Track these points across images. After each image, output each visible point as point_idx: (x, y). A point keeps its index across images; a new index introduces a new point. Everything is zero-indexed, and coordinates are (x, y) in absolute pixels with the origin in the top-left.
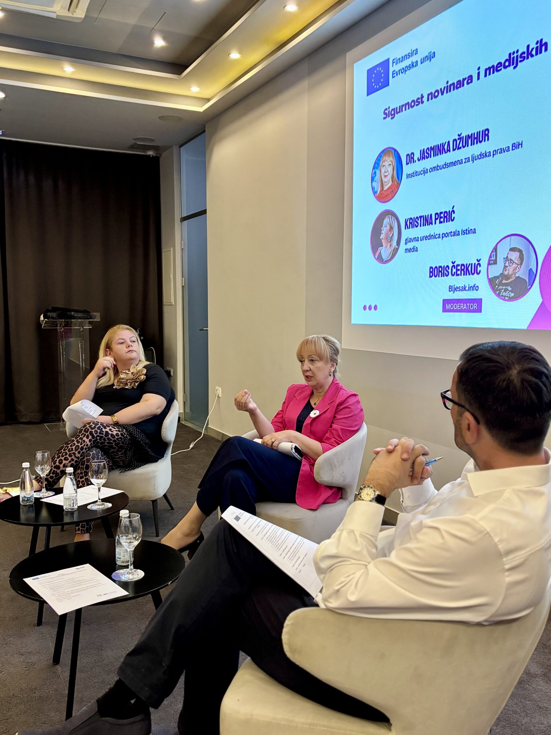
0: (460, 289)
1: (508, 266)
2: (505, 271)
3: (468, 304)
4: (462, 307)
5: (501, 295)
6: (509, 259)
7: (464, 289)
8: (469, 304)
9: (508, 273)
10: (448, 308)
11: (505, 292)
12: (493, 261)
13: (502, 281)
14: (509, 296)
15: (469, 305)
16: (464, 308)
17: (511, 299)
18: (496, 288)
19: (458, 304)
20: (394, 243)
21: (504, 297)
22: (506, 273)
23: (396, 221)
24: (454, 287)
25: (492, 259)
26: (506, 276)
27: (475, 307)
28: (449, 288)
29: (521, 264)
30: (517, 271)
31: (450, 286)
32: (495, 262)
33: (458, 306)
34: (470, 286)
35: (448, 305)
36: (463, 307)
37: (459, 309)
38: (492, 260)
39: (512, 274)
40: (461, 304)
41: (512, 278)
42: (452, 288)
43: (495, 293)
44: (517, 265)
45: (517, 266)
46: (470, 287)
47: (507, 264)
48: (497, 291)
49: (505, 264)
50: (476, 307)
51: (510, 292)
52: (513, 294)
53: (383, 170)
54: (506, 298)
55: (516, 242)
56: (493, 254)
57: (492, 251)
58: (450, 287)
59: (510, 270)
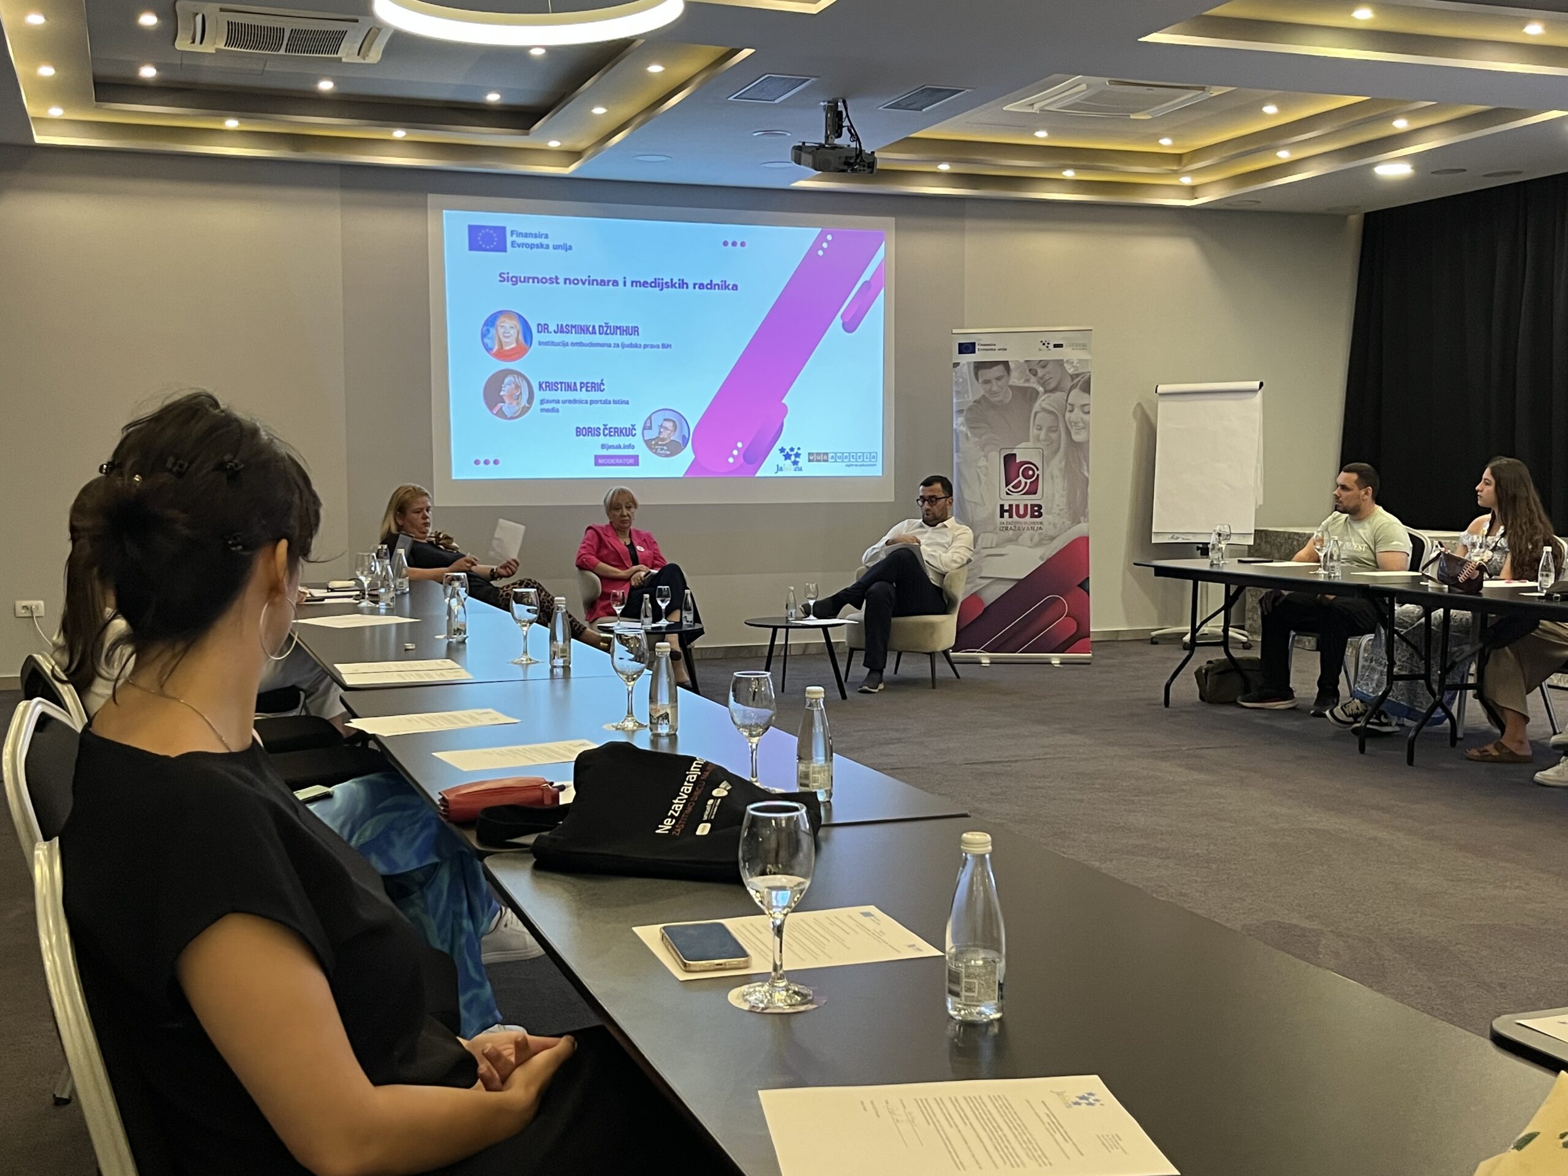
0: (615, 447)
3: (625, 459)
6: (664, 427)
7: (619, 447)
9: (664, 437)
10: (602, 462)
11: (662, 451)
12: (647, 427)
13: (658, 442)
14: (665, 453)
17: (667, 456)
18: (653, 447)
20: (524, 402)
21: (660, 454)
22: (661, 436)
23: (524, 381)
25: (647, 425)
26: (662, 439)
28: (602, 446)
29: (675, 430)
30: (671, 436)
32: (650, 428)
33: (613, 461)
36: (619, 461)
39: (667, 438)
40: (616, 459)
41: (667, 441)
42: (605, 446)
43: (652, 451)
45: (672, 432)
46: (624, 446)
47: (662, 430)
49: (659, 430)
50: (632, 461)
51: (666, 451)
52: (668, 452)
53: (501, 331)
54: (663, 455)
55: (668, 415)
56: (648, 422)
59: (665, 435)
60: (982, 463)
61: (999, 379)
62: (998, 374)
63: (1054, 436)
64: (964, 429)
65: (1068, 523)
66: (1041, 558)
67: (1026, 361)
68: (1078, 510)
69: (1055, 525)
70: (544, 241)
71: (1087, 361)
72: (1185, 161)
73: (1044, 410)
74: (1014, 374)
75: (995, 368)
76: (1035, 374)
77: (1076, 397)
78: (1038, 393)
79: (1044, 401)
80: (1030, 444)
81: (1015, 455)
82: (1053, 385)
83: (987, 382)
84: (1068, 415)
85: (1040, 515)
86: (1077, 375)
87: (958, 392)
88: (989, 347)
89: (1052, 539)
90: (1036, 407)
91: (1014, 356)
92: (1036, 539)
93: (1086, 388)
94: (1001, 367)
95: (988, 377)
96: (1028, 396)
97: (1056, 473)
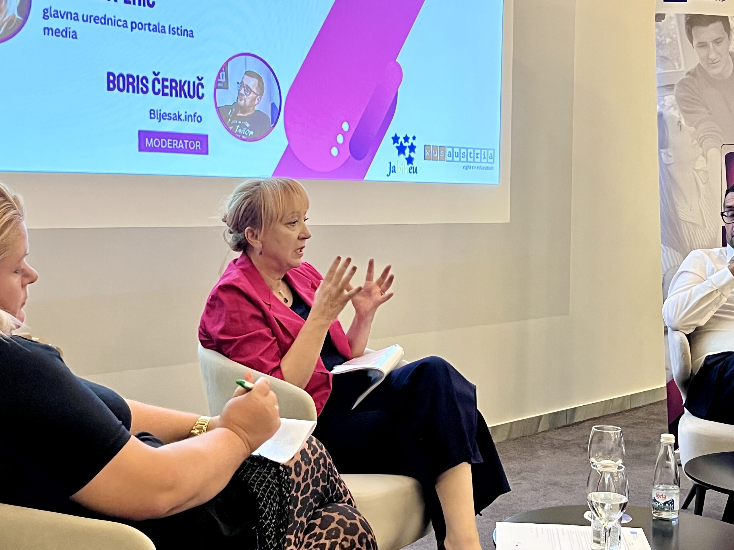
0: (171, 117)
1: (244, 94)
2: (241, 100)
3: (186, 141)
4: (176, 144)
5: (236, 132)
6: (245, 86)
7: (177, 117)
8: (188, 141)
9: (245, 104)
10: (149, 145)
11: (242, 129)
12: (222, 84)
13: (237, 113)
14: (247, 134)
15: (188, 143)
16: (180, 146)
17: (249, 139)
18: (229, 122)
19: (169, 140)
20: (11, 8)
21: (240, 136)
24: (159, 112)
25: (221, 80)
26: (242, 107)
27: (197, 146)
28: (151, 114)
29: (261, 95)
30: (256, 103)
31: (151, 110)
32: (225, 86)
33: (169, 144)
34: (187, 114)
35: (149, 141)
36: (178, 145)
37: (171, 147)
38: (220, 82)
39: (250, 107)
40: (174, 141)
41: (249, 112)
42: (156, 114)
43: (228, 130)
44: (255, 95)
45: (256, 97)
46: (189, 116)
47: (242, 91)
48: (230, 126)
49: (239, 91)
50: (199, 146)
51: (248, 130)
52: (251, 133)
54: (244, 137)
55: (252, 65)
56: (223, 75)
57: (221, 70)
58: (152, 112)
83: (704, 44)
95: (704, 39)
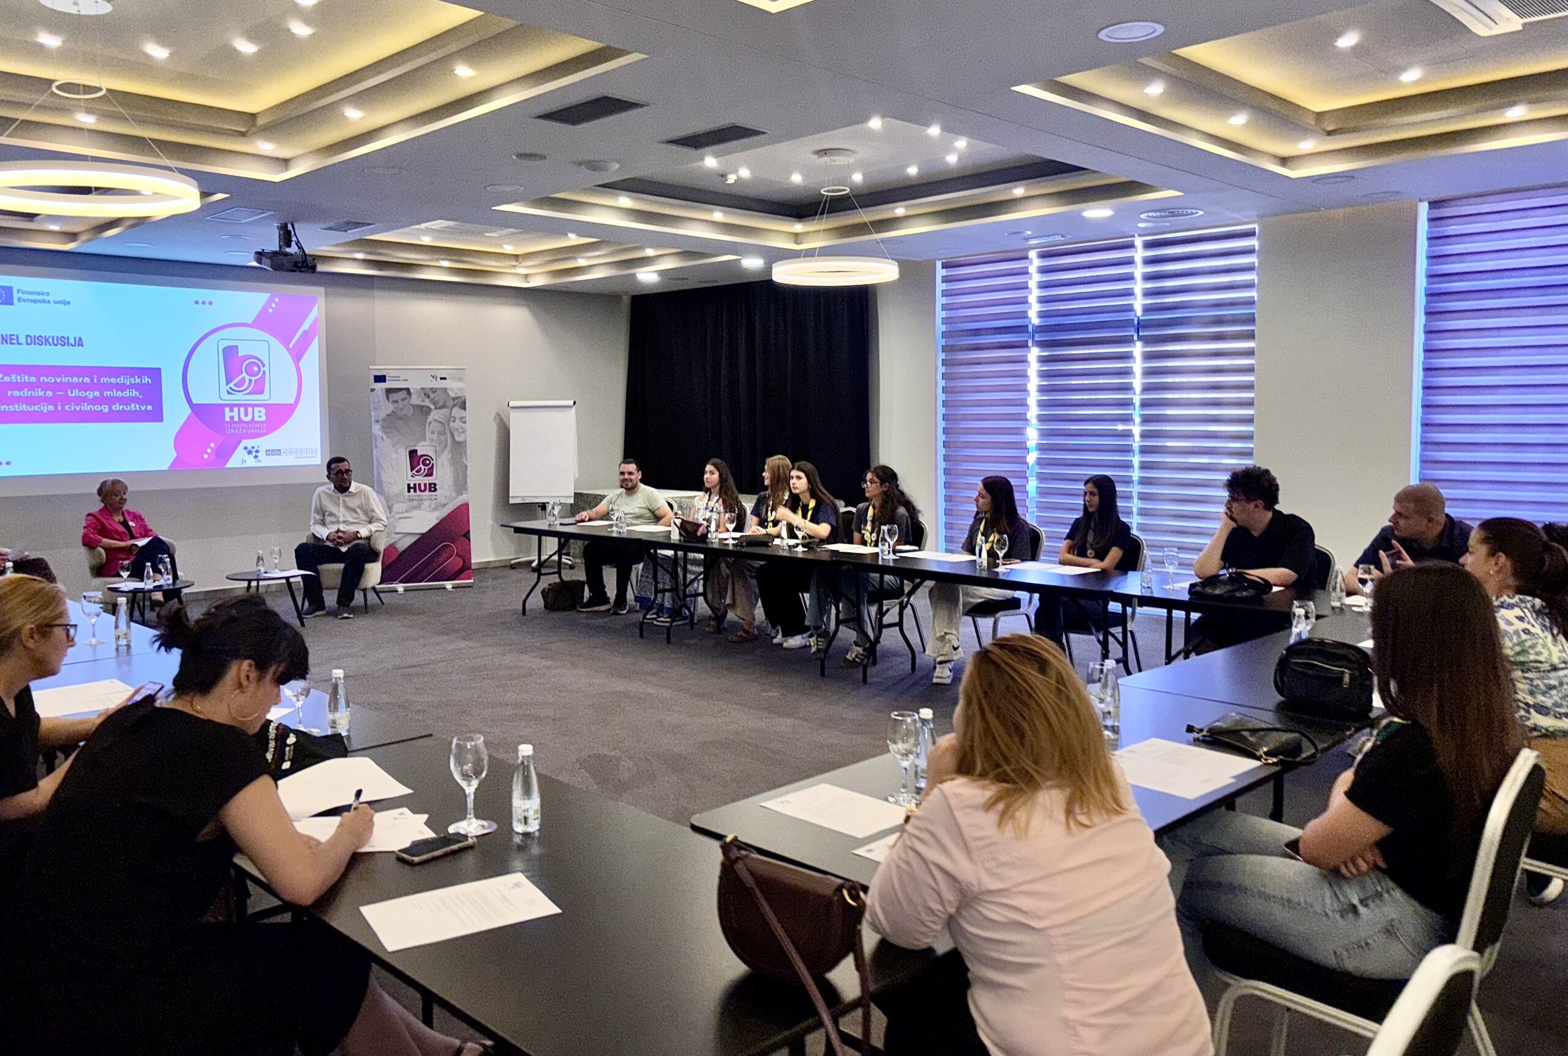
60: (394, 456)
61: (404, 399)
62: (404, 396)
63: (443, 438)
64: (381, 433)
65: (454, 495)
66: (437, 519)
67: (422, 389)
68: (461, 485)
69: (446, 497)
70: (46, 298)
71: (463, 389)
72: (520, 259)
73: (435, 420)
74: (413, 396)
75: (401, 393)
76: (429, 397)
77: (457, 411)
78: (430, 409)
79: (435, 415)
80: (426, 443)
81: (416, 451)
82: (441, 404)
83: (396, 402)
84: (451, 424)
85: (436, 490)
86: (457, 398)
87: (375, 409)
88: (396, 379)
89: (444, 505)
90: (430, 418)
91: (414, 385)
92: (433, 506)
93: (463, 406)
94: (405, 392)
95: (396, 399)
96: (425, 411)
97: (446, 462)
